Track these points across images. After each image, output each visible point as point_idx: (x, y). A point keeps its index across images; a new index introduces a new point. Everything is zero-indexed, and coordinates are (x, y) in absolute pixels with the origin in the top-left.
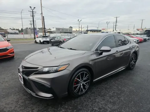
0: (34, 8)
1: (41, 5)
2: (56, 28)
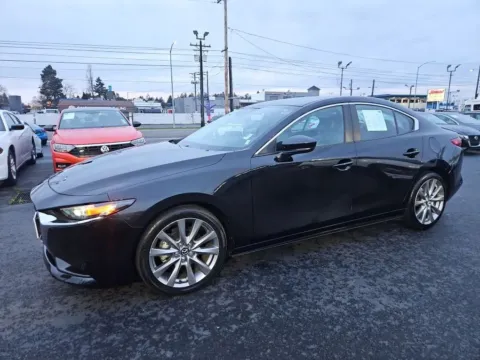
0: (206, 34)
1: (226, 23)
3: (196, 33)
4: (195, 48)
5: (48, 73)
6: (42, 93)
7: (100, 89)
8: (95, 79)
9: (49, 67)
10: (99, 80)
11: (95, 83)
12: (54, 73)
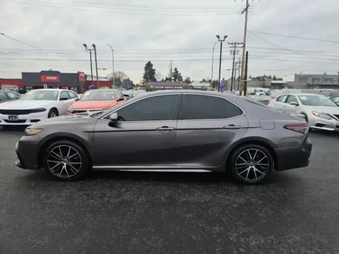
0: (226, 37)
1: (246, 27)
2: (296, 76)
3: (218, 37)
4: (231, 45)
5: (149, 66)
6: (144, 77)
7: (176, 75)
8: (173, 69)
9: (150, 62)
10: (176, 69)
11: (173, 71)
12: (152, 65)
